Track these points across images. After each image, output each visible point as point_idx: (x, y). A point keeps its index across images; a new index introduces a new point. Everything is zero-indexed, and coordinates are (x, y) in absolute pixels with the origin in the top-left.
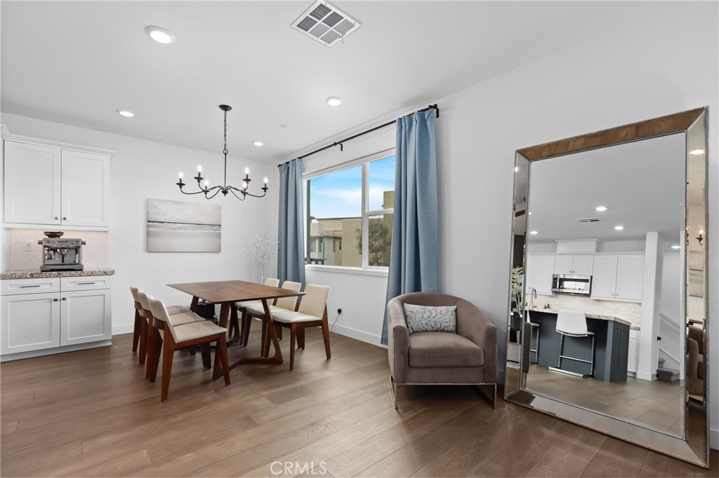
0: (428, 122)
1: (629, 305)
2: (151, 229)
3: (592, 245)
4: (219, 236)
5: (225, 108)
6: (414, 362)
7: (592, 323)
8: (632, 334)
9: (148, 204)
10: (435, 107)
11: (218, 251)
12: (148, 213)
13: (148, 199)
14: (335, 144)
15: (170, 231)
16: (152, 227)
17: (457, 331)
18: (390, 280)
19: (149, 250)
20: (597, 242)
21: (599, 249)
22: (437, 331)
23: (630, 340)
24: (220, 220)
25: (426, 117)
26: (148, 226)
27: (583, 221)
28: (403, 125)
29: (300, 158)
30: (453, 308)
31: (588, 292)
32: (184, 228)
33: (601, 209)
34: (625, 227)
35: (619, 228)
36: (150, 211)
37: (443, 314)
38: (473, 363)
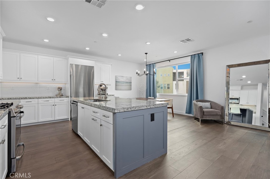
0: (200, 57)
1: (252, 106)
2: (117, 84)
3: (240, 87)
4: (131, 85)
5: (146, 54)
6: (205, 114)
7: (241, 110)
8: (254, 115)
9: (116, 77)
10: (203, 53)
11: (131, 89)
12: (116, 79)
13: (116, 76)
14: (168, 60)
15: (120, 84)
16: (117, 83)
17: (211, 108)
18: (188, 97)
19: (116, 90)
20: (241, 86)
21: (242, 89)
22: (206, 108)
23: (253, 117)
24: (131, 81)
25: (200, 55)
26: (116, 83)
27: (237, 80)
28: (193, 57)
29: (155, 63)
30: (210, 103)
31: (238, 102)
32: (123, 83)
33: (244, 77)
34: (251, 82)
35: (249, 82)
36: (117, 79)
37: (208, 104)
38: (218, 114)
